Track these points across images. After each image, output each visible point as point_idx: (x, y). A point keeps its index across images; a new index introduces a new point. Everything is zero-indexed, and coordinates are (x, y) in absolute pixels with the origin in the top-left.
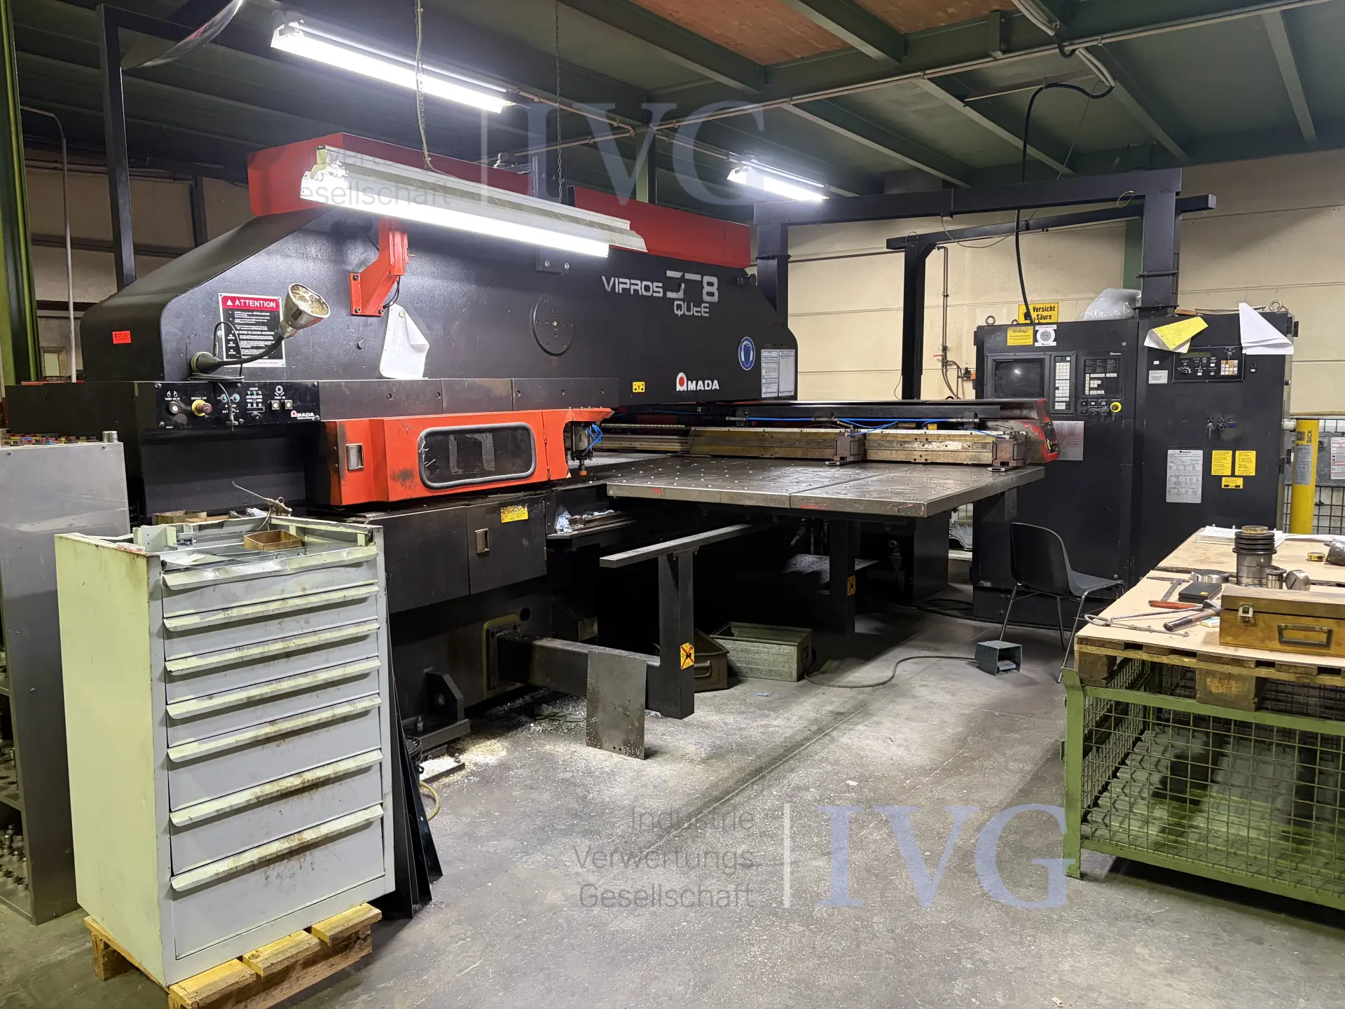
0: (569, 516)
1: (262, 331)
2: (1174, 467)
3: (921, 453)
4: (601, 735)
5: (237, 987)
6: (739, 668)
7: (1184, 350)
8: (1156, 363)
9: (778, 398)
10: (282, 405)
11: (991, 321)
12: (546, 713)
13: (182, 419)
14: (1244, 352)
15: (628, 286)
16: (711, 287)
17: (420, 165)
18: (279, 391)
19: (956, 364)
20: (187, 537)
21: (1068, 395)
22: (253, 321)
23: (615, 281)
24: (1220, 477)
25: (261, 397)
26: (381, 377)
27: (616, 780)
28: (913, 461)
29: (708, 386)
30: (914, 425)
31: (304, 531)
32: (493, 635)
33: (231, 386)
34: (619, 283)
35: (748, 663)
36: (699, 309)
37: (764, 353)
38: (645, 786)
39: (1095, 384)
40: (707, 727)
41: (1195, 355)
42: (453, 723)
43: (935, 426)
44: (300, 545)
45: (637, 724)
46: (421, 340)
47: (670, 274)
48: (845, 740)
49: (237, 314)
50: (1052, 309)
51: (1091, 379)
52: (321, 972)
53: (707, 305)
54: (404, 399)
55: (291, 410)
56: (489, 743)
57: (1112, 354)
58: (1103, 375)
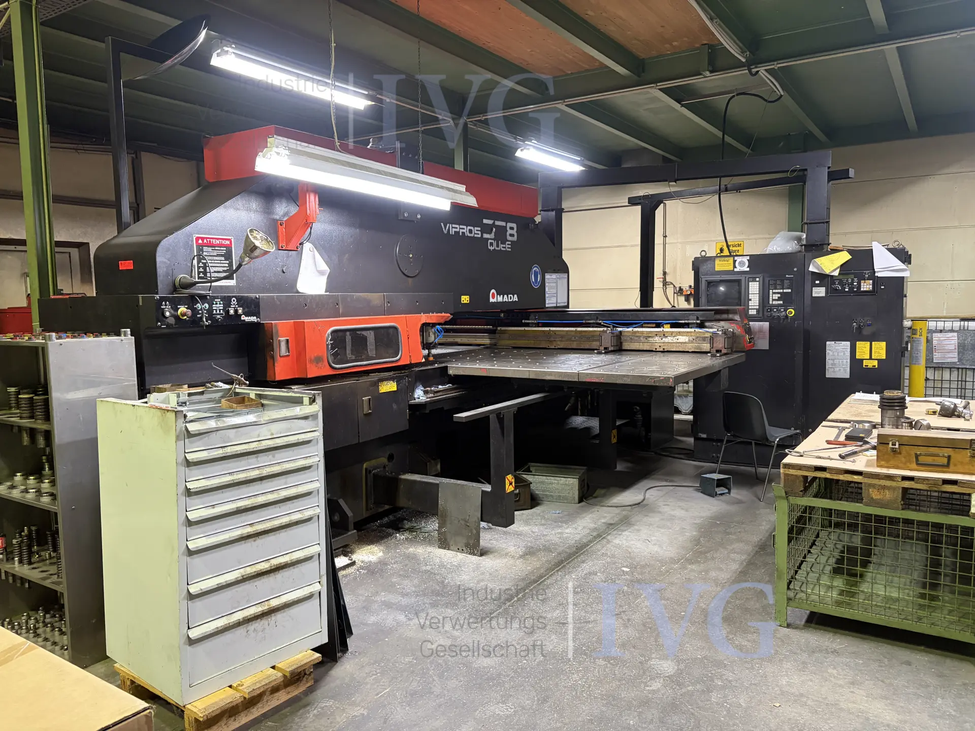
0: (423, 389)
1: (221, 260)
2: (831, 353)
3: (660, 344)
4: (448, 540)
5: (231, 705)
6: (537, 495)
7: (836, 273)
8: (817, 282)
9: (557, 307)
10: (236, 311)
11: (703, 254)
12: (407, 526)
13: (172, 321)
14: (876, 275)
15: (458, 230)
16: (512, 230)
17: (332, 147)
18: (234, 302)
19: (672, 283)
20: (183, 401)
21: (758, 304)
22: (215, 254)
23: (449, 227)
24: (862, 360)
25: (222, 305)
26: (298, 292)
27: (462, 570)
28: (654, 350)
29: (511, 299)
30: (654, 325)
31: (260, 396)
32: (370, 472)
33: (203, 298)
34: (452, 228)
35: (544, 491)
36: (504, 246)
37: (547, 276)
38: (483, 574)
39: (776, 296)
40: (521, 535)
41: (841, 277)
42: (346, 533)
43: (669, 326)
44: (260, 405)
45: (475, 532)
46: (324, 267)
47: (485, 221)
48: (617, 541)
49: (205, 249)
50: (739, 245)
51: (774, 293)
52: (282, 697)
53: (510, 243)
54: (314, 307)
55: (241, 315)
56: (369, 547)
57: (787, 276)
58: (781, 291)
